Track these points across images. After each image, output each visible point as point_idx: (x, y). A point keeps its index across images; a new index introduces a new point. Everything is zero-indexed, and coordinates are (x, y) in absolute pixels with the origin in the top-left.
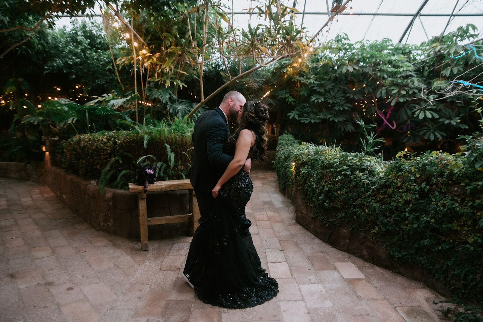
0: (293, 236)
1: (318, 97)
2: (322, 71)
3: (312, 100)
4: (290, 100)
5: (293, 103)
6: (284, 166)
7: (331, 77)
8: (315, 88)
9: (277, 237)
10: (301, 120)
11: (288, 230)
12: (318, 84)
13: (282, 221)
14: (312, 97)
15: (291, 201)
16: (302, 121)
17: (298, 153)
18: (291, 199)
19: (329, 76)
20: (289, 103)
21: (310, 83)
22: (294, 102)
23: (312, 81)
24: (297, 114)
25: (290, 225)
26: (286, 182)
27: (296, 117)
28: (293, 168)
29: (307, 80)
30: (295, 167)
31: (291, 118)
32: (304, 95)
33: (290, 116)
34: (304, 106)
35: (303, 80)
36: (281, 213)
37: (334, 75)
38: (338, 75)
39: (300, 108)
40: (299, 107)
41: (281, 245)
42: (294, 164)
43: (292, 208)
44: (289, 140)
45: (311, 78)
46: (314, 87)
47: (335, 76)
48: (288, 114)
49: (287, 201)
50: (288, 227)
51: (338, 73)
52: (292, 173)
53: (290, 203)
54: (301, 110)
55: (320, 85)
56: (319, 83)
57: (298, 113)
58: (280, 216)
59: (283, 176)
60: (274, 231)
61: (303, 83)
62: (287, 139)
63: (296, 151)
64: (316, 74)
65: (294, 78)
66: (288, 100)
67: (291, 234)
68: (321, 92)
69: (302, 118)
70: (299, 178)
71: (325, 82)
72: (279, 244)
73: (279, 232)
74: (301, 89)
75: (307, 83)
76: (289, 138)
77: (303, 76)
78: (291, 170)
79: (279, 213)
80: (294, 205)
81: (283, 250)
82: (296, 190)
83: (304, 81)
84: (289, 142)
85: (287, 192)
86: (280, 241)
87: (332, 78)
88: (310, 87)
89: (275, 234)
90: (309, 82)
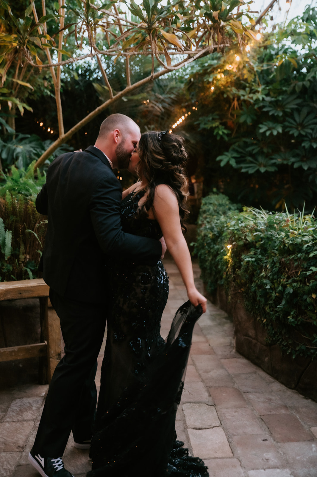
0: (232, 378)
1: (271, 125)
2: (279, 78)
3: (261, 131)
4: (221, 133)
5: (226, 139)
6: (212, 251)
7: (294, 87)
8: (265, 110)
9: (203, 381)
10: (241, 168)
11: (222, 367)
12: (271, 102)
13: (212, 352)
14: (260, 126)
15: (226, 315)
16: (243, 170)
17: (237, 227)
18: (226, 311)
19: (292, 85)
20: (218, 138)
21: (257, 100)
22: (228, 135)
23: (260, 96)
24: (234, 158)
25: (226, 357)
26: (217, 281)
27: (233, 163)
28: (229, 254)
29: (251, 95)
30: (233, 252)
31: (222, 164)
32: (245, 122)
33: (221, 161)
34: (245, 143)
35: (244, 96)
36: (209, 337)
37: (300, 84)
38: (307, 84)
39: (239, 146)
40: (237, 144)
41: (210, 396)
42: (229, 247)
43: (228, 327)
44: (220, 205)
45: (258, 92)
46: (264, 107)
47: (304, 86)
48: (218, 159)
49: (219, 315)
50: (223, 361)
51: (309, 80)
52: (227, 262)
53: (226, 318)
54: (240, 150)
55: (275, 104)
56: (273, 99)
57: (235, 155)
58: (207, 341)
59: (211, 269)
60: (197, 370)
61: (244, 101)
62: (216, 203)
63: (233, 223)
64: (267, 83)
65: (228, 91)
66: (218, 133)
67: (229, 375)
68: (278, 116)
69: (243, 165)
70: (239, 272)
71: (285, 97)
72: (206, 394)
73: (207, 372)
74: (241, 112)
75: (252, 101)
76: (220, 202)
77: (244, 88)
78: (225, 257)
79: (205, 336)
80: (232, 321)
81: (215, 405)
82: (235, 294)
83: (246, 98)
84: (221, 208)
85: (218, 298)
86: (208, 388)
87: (297, 90)
88: (256, 107)
89: (200, 376)
90: (255, 98)
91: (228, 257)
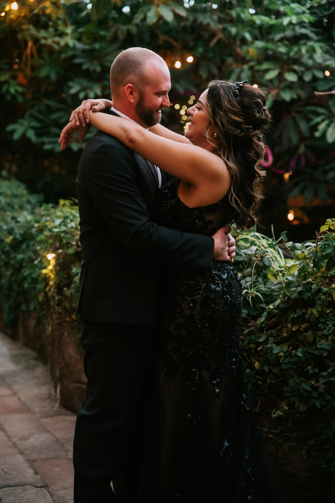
0: (63, 445)
1: (85, 83)
2: (94, 18)
3: (73, 91)
4: (12, 90)
5: (20, 99)
6: (12, 262)
7: (116, 33)
8: (77, 61)
9: (21, 453)
10: (43, 143)
11: (45, 430)
12: (84, 51)
13: (24, 408)
14: (71, 84)
15: (34, 354)
16: (47, 147)
17: (63, 228)
18: (34, 349)
19: (113, 29)
20: (9, 98)
21: (67, 45)
22: (23, 94)
23: (70, 41)
24: (34, 128)
25: (47, 415)
26: (19, 305)
27: (31, 134)
28: (50, 267)
29: (57, 39)
30: (57, 264)
31: (16, 136)
32: (48, 77)
33: (13, 132)
34: (48, 107)
35: (45, 38)
36: (16, 387)
37: (124, 28)
38: (134, 30)
39: (39, 111)
40: (36, 108)
41: (36, 473)
42: (51, 256)
43: (40, 371)
44: (15, 196)
45: (66, 34)
46: (74, 57)
47: (129, 32)
48: (10, 128)
49: (24, 355)
50: (44, 420)
51: (137, 25)
52: (46, 279)
53: (35, 359)
54: (41, 117)
55: (91, 54)
56: (87, 47)
57: (34, 124)
58: (15, 394)
59: (10, 288)
60: (9, 437)
61: (45, 46)
62: (8, 192)
64: (77, 23)
65: (22, 30)
66: (8, 91)
67: (57, 441)
68: (94, 71)
69: (46, 139)
70: (67, 292)
71: (104, 45)
72: (30, 472)
73: (24, 438)
74: (41, 62)
75: (56, 47)
76: (15, 192)
77: (45, 27)
78: (44, 271)
79: (9, 386)
80: (45, 363)
81: (46, 486)
82: (59, 324)
83: (49, 42)
84: (16, 201)
85: (21, 330)
86: (32, 462)
87: (121, 37)
88: (63, 56)
89: (15, 445)
90: (62, 43)
91: (49, 270)
